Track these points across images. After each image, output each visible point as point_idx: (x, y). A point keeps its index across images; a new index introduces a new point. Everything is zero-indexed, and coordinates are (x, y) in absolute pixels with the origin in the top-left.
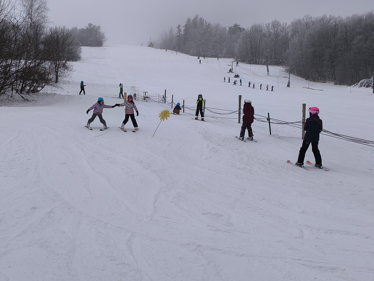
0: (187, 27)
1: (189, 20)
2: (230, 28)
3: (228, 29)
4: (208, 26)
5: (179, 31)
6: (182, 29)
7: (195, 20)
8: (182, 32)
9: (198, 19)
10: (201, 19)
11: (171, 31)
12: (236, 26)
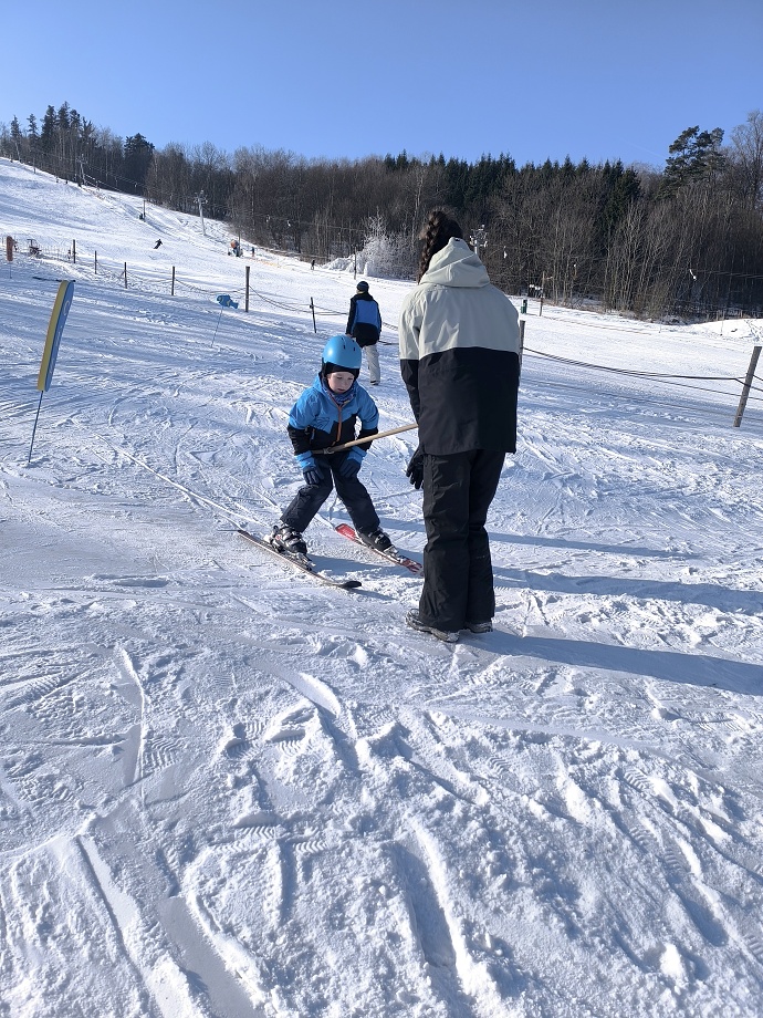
0: (49, 121)
1: (51, 110)
2: (129, 140)
3: (125, 140)
4: (88, 129)
5: (33, 126)
6: (40, 125)
7: (63, 111)
8: (40, 132)
9: (69, 111)
10: (74, 112)
11: (15, 125)
12: (138, 136)
